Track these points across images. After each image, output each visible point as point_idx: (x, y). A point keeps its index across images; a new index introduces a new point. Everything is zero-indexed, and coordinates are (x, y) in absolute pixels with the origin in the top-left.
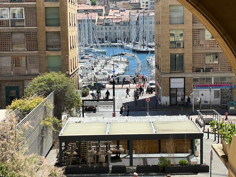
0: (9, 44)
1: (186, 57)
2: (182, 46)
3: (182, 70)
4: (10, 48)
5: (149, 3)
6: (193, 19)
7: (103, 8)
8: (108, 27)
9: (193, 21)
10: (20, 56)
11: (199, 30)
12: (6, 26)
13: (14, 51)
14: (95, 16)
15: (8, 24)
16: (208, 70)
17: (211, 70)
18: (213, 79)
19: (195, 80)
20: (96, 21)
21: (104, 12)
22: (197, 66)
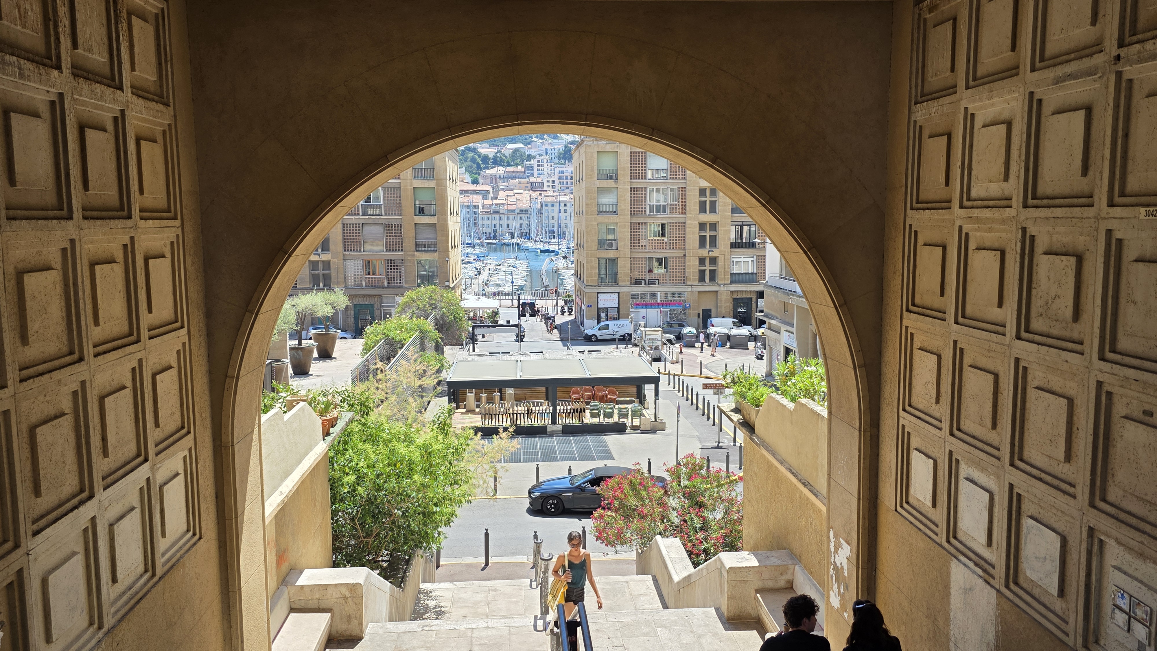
0: (360, 242)
1: (620, 263)
2: (615, 247)
3: (615, 282)
4: (360, 247)
5: (557, 182)
6: (631, 208)
7: (489, 188)
8: (497, 216)
9: (631, 211)
10: (375, 259)
11: (639, 224)
12: (355, 215)
13: (366, 252)
14: (478, 200)
15: (358, 211)
16: (652, 282)
17: (657, 281)
18: (659, 293)
19: (634, 296)
20: (480, 207)
21: (491, 195)
22: (636, 275)
